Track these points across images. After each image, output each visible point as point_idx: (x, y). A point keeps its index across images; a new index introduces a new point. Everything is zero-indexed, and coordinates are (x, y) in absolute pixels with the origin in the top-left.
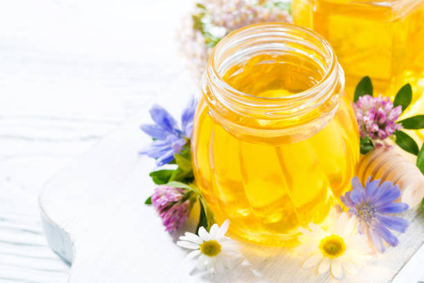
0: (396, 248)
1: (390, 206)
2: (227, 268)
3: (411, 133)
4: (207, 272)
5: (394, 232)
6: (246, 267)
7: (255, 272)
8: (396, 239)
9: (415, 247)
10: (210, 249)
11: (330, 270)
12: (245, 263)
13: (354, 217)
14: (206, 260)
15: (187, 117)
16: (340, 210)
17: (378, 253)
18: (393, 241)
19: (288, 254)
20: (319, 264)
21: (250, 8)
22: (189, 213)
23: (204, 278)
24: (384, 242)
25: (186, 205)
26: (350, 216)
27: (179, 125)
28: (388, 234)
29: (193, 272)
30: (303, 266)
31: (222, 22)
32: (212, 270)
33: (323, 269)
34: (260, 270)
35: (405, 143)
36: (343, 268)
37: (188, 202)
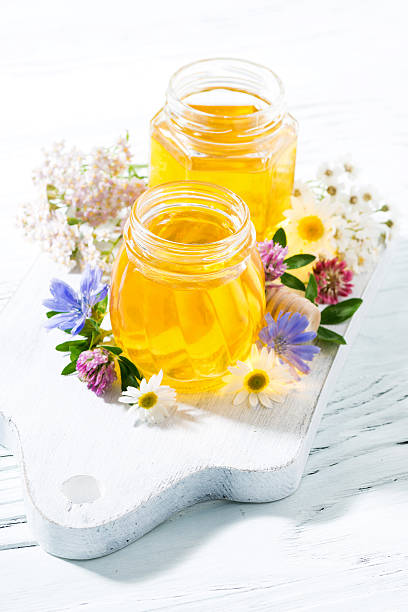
1: (299, 336)
2: (166, 417)
3: (292, 272)
4: (149, 422)
5: (305, 361)
8: (308, 367)
9: (326, 371)
11: (259, 402)
13: (272, 350)
14: (146, 411)
15: (87, 287)
16: (260, 346)
17: (295, 382)
18: (306, 369)
20: (248, 397)
21: (107, 181)
24: (298, 371)
25: (112, 367)
26: (270, 350)
27: (80, 297)
28: (301, 364)
29: (136, 424)
30: (234, 403)
33: (254, 402)
35: (290, 283)
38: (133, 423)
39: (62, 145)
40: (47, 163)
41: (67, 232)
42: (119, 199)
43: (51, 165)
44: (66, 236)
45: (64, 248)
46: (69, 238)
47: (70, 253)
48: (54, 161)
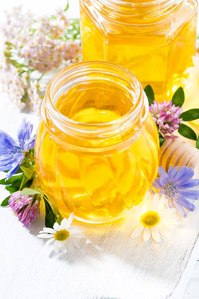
0: (194, 211)
1: (187, 183)
4: (62, 253)
5: (190, 201)
6: (89, 245)
7: (97, 247)
8: (193, 206)
10: (62, 236)
11: (152, 237)
12: (88, 242)
14: (60, 244)
15: (23, 136)
16: (153, 192)
17: (183, 218)
18: (191, 207)
19: (118, 229)
20: (143, 232)
21: (49, 43)
22: (39, 211)
23: (61, 258)
24: (185, 209)
25: (37, 205)
26: (161, 196)
27: (17, 143)
28: (187, 203)
29: (51, 255)
30: (131, 237)
31: (26, 54)
32: (65, 251)
33: (146, 237)
34: (100, 245)
36: (160, 234)
37: (37, 202)
38: (48, 255)
39: (20, 8)
40: (9, 23)
41: (18, 82)
42: (59, 56)
43: (12, 24)
44: (17, 84)
45: (16, 92)
46: (20, 86)
47: (21, 97)
48: (14, 21)
